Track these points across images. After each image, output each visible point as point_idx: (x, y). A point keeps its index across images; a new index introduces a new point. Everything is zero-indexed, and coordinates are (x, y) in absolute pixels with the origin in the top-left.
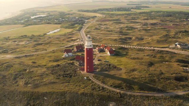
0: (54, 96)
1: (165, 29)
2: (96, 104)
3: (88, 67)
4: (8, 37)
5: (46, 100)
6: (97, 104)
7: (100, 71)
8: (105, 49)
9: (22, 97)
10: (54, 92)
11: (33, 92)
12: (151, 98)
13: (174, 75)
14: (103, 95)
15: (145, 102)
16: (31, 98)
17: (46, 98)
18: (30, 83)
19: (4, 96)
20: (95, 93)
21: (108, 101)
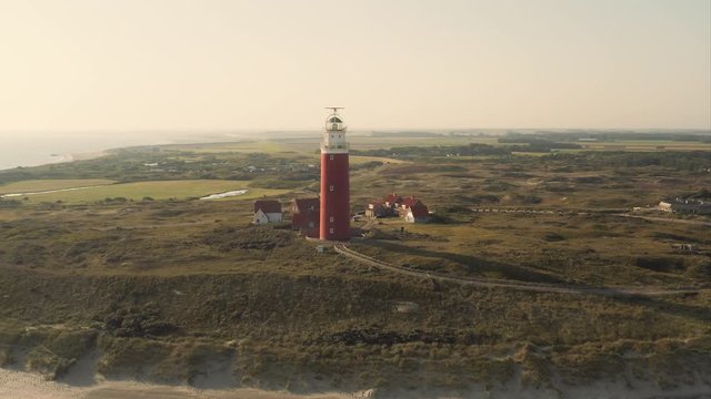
0: (209, 286)
1: (628, 190)
2: (349, 306)
3: (332, 220)
4: (59, 202)
5: (179, 296)
6: (353, 304)
7: (373, 238)
8: (400, 206)
9: (97, 291)
10: (208, 276)
11: (135, 278)
12: (545, 296)
13: (637, 256)
14: (375, 282)
15: (522, 304)
16: (126, 293)
17: (178, 293)
18: (127, 259)
19: (33, 291)
20: (347, 277)
21: (391, 298)
